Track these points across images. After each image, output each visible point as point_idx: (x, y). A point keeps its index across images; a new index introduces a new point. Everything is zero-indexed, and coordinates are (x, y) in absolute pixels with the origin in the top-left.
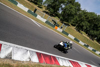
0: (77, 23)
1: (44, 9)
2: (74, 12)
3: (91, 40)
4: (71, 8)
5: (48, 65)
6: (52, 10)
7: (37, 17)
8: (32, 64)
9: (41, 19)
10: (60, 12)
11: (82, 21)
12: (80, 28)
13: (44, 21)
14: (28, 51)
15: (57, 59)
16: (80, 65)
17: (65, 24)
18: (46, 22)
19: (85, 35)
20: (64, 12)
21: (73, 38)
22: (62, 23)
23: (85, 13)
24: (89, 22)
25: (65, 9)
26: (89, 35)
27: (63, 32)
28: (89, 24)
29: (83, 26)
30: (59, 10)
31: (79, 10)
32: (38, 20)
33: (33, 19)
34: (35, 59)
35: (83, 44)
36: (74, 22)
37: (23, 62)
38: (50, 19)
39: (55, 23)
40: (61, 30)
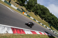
0: (35, 10)
2: (33, 4)
4: (32, 2)
6: (21, 2)
7: (11, 6)
9: (14, 7)
10: (26, 4)
11: (37, 9)
12: (36, 13)
14: (5, 27)
15: (24, 30)
18: (17, 9)
19: (39, 17)
20: (28, 4)
21: (33, 19)
22: (27, 10)
23: (39, 5)
24: (41, 10)
25: (29, 2)
27: (27, 15)
29: (38, 12)
30: (25, 2)
31: (36, 3)
32: (12, 8)
33: (8, 7)
35: (38, 22)
36: (33, 10)
37: (2, 34)
38: (20, 7)
39: (23, 10)
40: (26, 14)
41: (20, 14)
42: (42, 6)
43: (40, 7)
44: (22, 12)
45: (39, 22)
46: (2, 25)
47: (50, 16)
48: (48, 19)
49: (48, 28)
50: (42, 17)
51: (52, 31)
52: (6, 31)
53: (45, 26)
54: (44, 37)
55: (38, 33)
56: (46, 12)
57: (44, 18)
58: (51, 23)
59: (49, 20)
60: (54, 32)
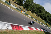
0: (32, 9)
1: (15, 1)
3: (38, 17)
5: (17, 30)
6: (19, 2)
7: (11, 6)
8: (8, 30)
9: (13, 7)
10: (24, 3)
11: (34, 8)
12: (33, 12)
13: (15, 8)
14: (6, 24)
15: (22, 27)
16: (33, 29)
17: (26, 9)
18: (16, 8)
19: (35, 15)
20: (26, 3)
22: (25, 9)
24: (37, 9)
25: (26, 2)
26: (37, 15)
28: (37, 10)
29: (35, 11)
30: (23, 2)
31: (33, 3)
32: (11, 7)
33: (8, 6)
34: (10, 28)
36: (30, 9)
37: (3, 30)
39: (21, 9)
40: (24, 13)
41: (19, 12)
42: (38, 5)
43: (36, 6)
44: (20, 11)
45: (35, 20)
46: (3, 22)
47: (45, 14)
48: (43, 16)
49: (44, 24)
50: (38, 15)
51: (48, 28)
52: (6, 27)
53: (41, 23)
54: (40, 33)
55: (34, 29)
56: (42, 10)
57: (40, 15)
58: (47, 20)
59: (45, 17)
60: (49, 28)
